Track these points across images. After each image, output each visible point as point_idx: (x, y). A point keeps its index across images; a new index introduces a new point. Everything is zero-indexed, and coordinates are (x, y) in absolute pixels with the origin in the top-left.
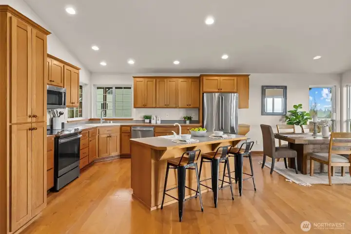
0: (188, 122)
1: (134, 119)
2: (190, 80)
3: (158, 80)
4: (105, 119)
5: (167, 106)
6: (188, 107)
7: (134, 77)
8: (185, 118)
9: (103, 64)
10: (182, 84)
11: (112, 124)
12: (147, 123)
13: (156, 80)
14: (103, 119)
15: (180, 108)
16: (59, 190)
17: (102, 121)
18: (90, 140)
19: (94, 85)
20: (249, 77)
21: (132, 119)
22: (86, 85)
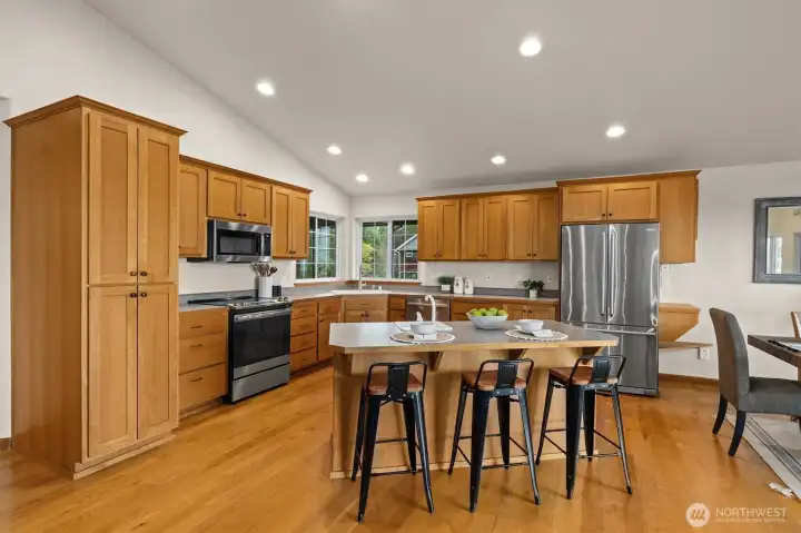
0: (533, 293)
1: (423, 284)
2: (536, 197)
3: (465, 202)
4: (367, 282)
5: (483, 258)
6: (530, 259)
7: (419, 200)
8: (526, 283)
9: (362, 178)
10: (518, 208)
11: (380, 291)
12: (445, 292)
13: (460, 203)
14: (363, 282)
15: (511, 261)
16: (237, 402)
17: (361, 285)
18: (321, 318)
19: (357, 219)
20: (698, 176)
21: (419, 284)
22: (342, 219)
